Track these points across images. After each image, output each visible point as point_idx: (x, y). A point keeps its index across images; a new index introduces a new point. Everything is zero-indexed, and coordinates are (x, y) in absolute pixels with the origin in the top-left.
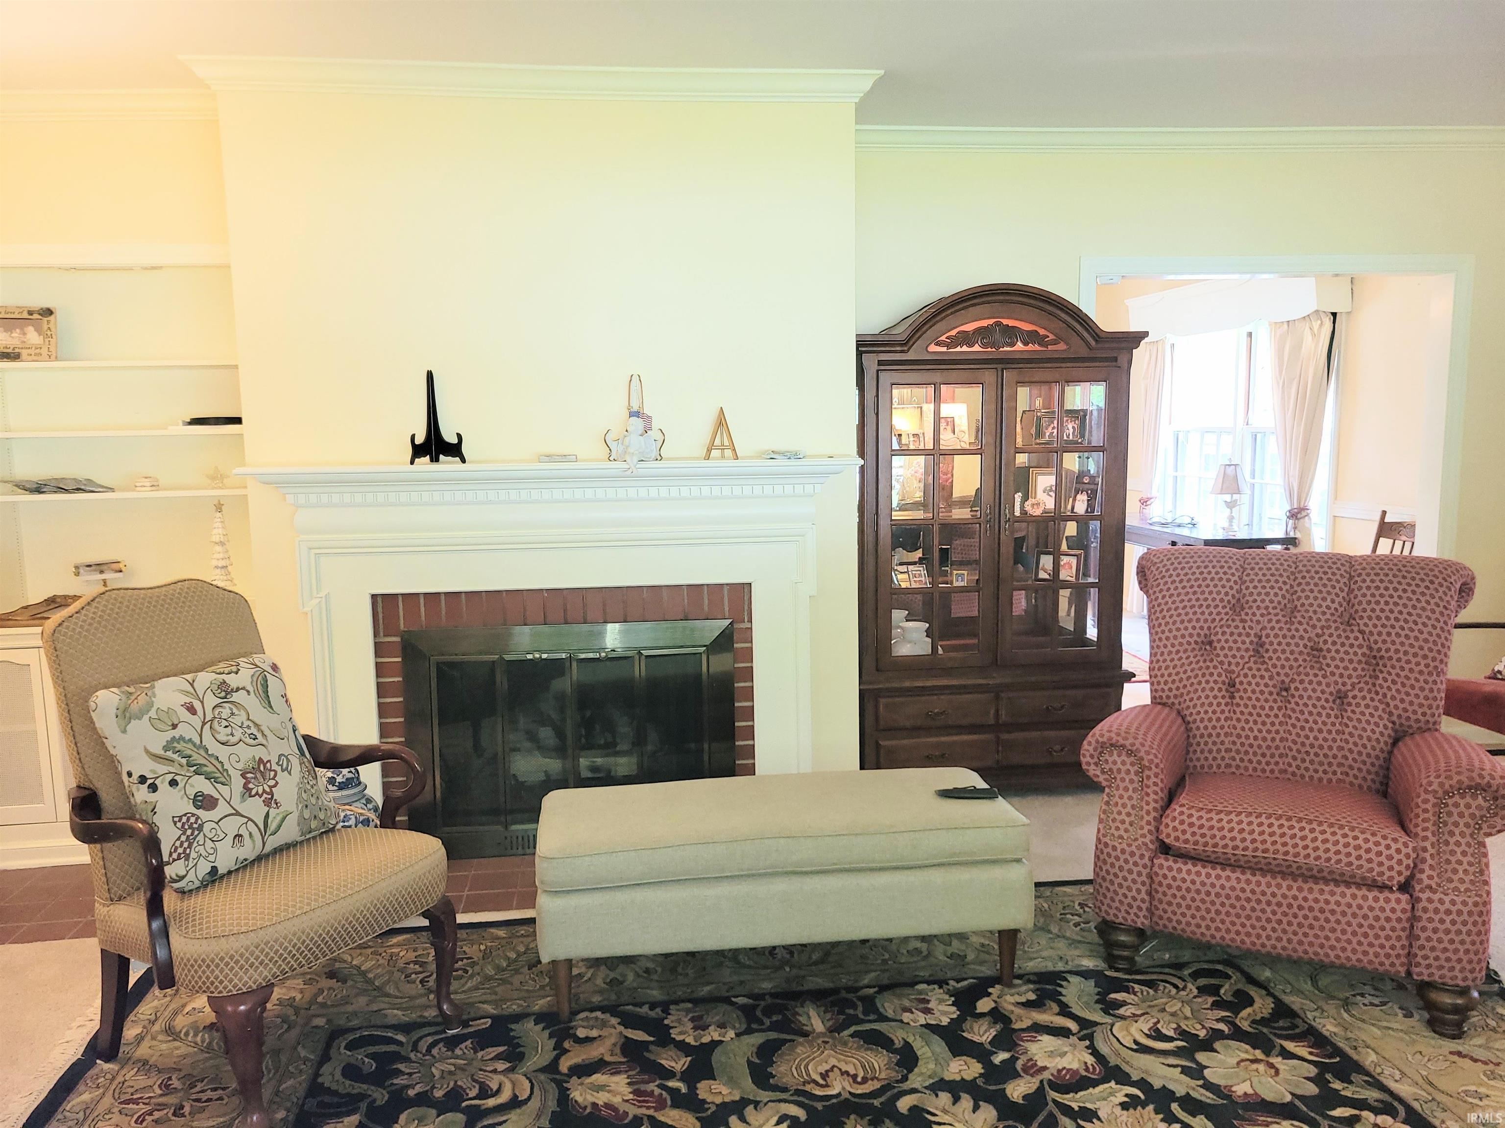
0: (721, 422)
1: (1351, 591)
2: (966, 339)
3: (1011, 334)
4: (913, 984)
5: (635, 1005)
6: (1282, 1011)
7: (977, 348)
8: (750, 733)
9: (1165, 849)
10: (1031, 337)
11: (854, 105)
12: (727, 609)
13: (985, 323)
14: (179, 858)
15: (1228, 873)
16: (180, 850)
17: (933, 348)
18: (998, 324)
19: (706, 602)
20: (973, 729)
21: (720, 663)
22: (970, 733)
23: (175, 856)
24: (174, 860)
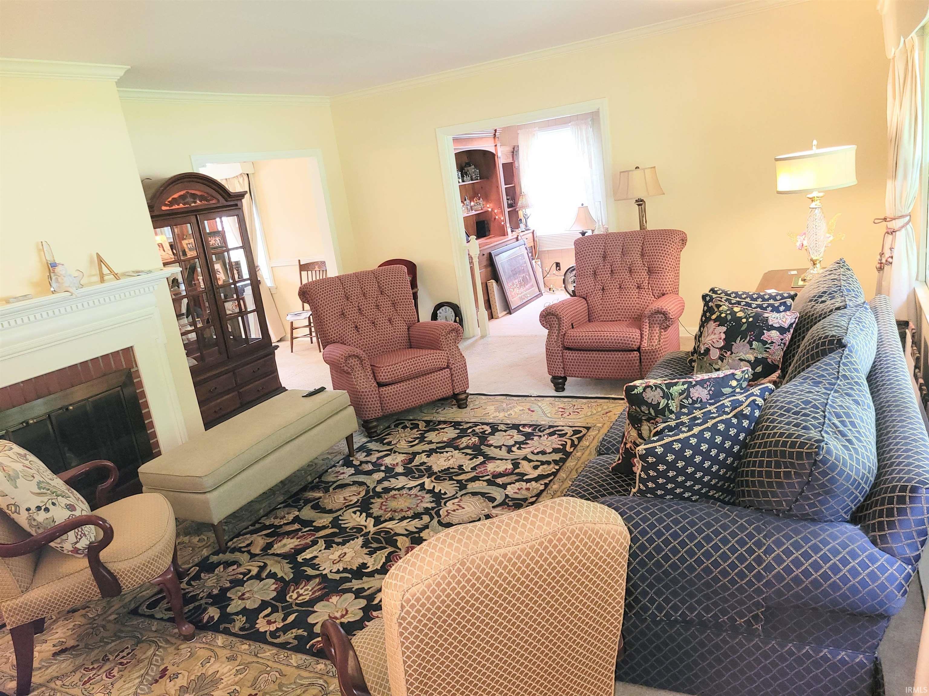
0: (101, 260)
1: (378, 283)
2: (175, 201)
3: (194, 196)
4: (327, 471)
5: (246, 529)
6: (428, 422)
7: (181, 205)
8: (152, 425)
9: (380, 385)
10: (202, 198)
11: (115, 83)
12: (124, 363)
13: (182, 193)
14: (82, 537)
15: (402, 384)
16: (80, 533)
17: (164, 208)
18: (188, 192)
19: (113, 362)
20: (228, 392)
21: (127, 391)
22: (228, 394)
23: (79, 537)
24: (80, 539)
